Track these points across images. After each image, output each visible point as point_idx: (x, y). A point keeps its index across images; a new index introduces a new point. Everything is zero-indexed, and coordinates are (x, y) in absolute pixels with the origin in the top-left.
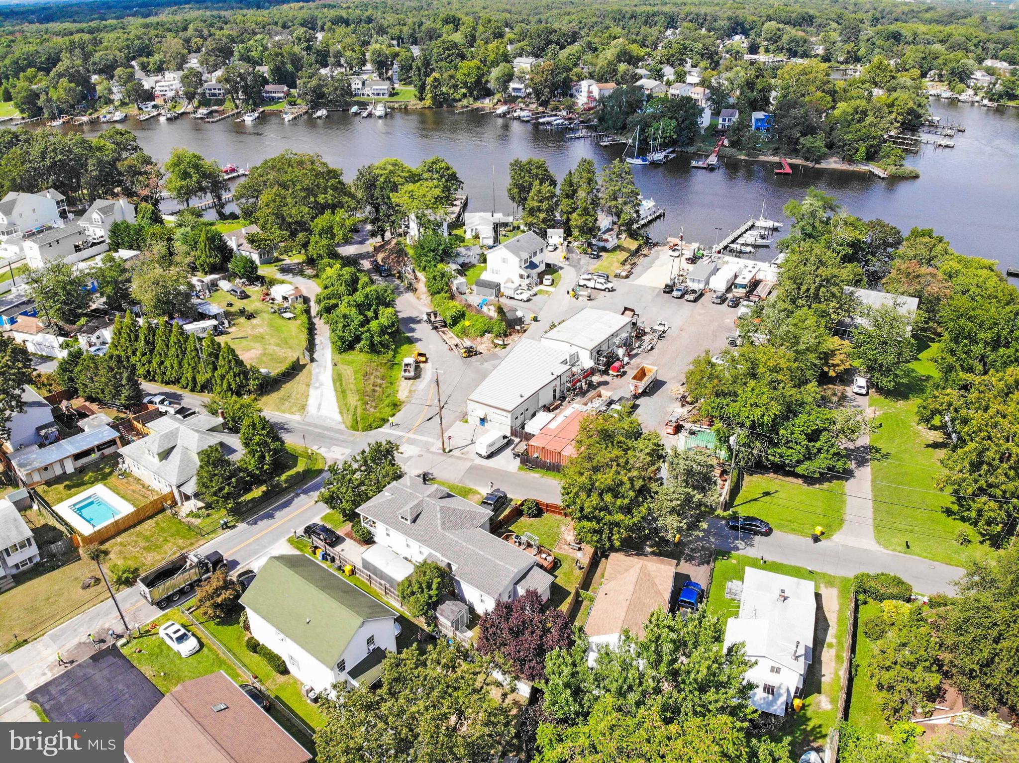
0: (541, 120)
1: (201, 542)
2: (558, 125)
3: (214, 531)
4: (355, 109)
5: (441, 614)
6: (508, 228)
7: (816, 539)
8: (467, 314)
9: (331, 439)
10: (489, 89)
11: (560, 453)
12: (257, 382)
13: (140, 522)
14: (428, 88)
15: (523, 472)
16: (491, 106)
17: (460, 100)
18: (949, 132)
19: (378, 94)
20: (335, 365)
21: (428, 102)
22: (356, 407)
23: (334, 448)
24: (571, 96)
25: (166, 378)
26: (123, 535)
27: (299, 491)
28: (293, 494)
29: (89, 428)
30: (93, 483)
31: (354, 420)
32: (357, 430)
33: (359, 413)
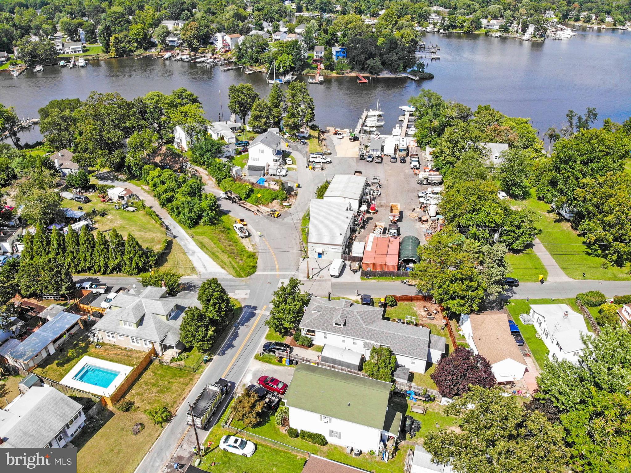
0: (198, 60)
1: (197, 376)
2: (210, 62)
3: (199, 367)
4: (62, 63)
5: (398, 377)
6: (239, 131)
7: (542, 281)
8: (255, 189)
9: (231, 286)
10: (152, 42)
11: (386, 265)
12: (154, 259)
13: (140, 375)
14: (111, 44)
15: (365, 281)
16: (157, 53)
17: (135, 51)
18: (433, 50)
19: (75, 52)
20: (193, 237)
21: (113, 54)
22: (230, 262)
23: (237, 292)
24: (211, 43)
25: (79, 268)
26: (134, 387)
27: (237, 325)
28: (234, 328)
29: (51, 317)
30: (78, 357)
31: (236, 271)
32: (242, 277)
33: (235, 265)
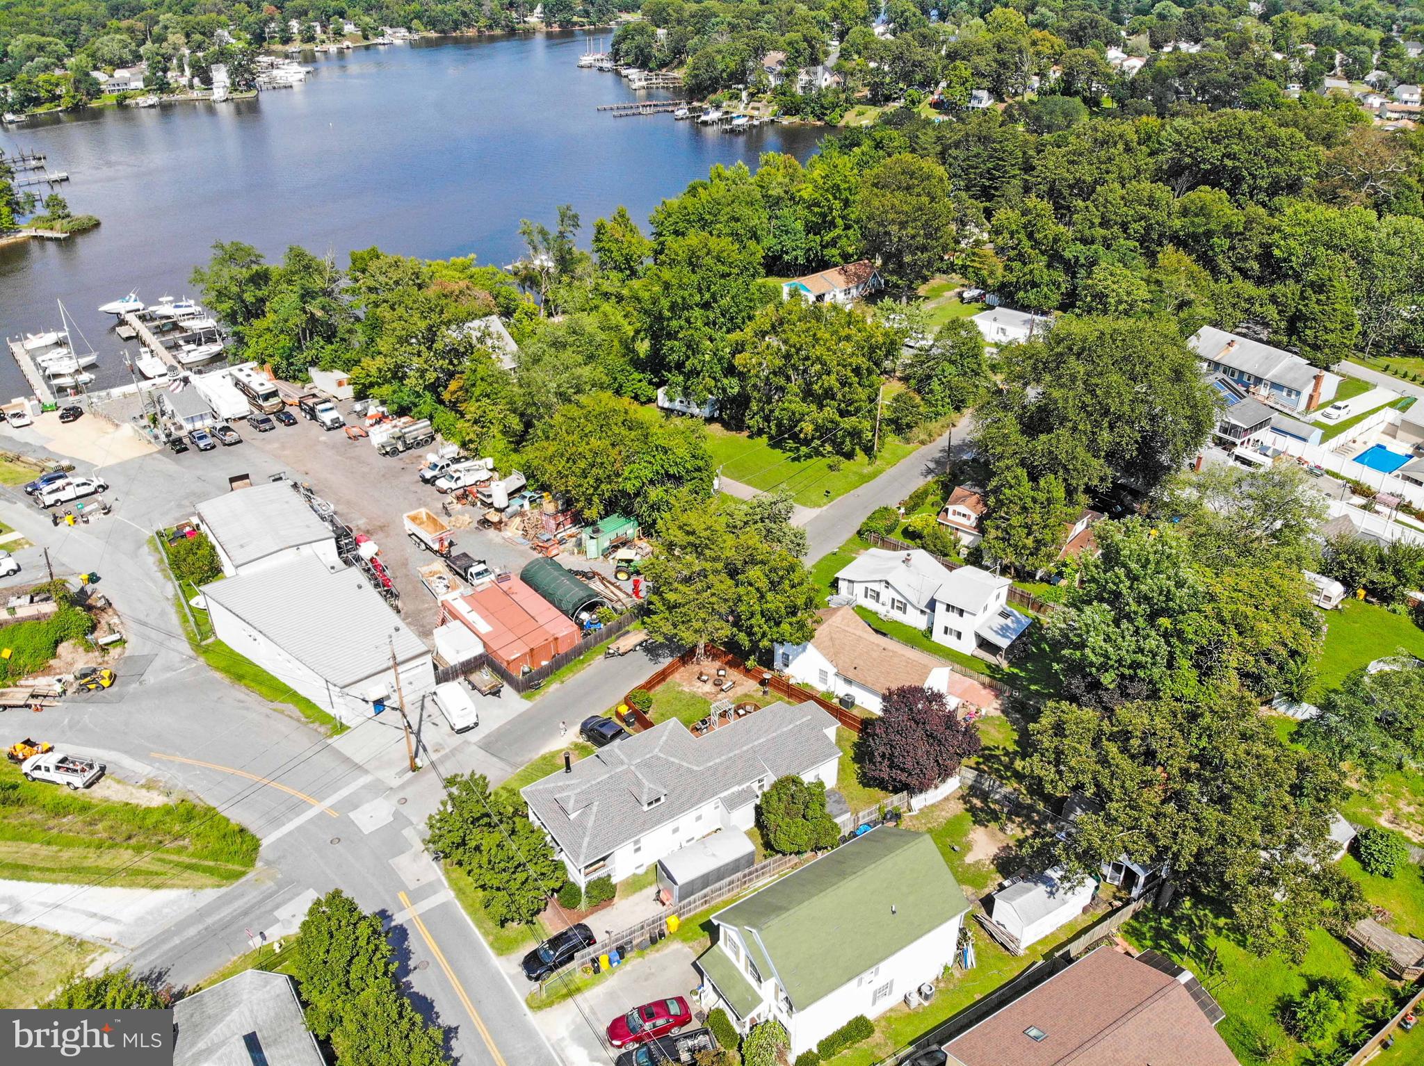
11: (556, 639)
15: (538, 698)
18: (33, 163)
23: (282, 914)
31: (210, 871)
32: (243, 874)
33: (185, 859)
